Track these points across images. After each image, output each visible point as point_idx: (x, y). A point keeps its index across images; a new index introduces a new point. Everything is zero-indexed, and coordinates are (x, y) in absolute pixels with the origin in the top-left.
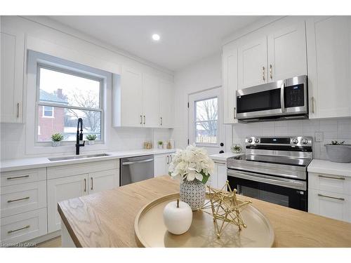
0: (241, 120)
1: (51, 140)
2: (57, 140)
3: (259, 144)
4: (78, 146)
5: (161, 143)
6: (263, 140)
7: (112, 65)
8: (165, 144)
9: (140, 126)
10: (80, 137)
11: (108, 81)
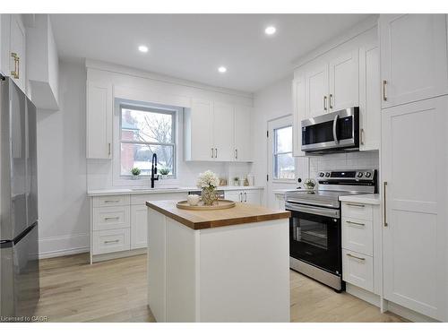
0: (308, 152)
1: (131, 174)
2: (136, 174)
3: (329, 178)
4: (153, 179)
5: (236, 179)
6: (334, 174)
7: (184, 99)
8: (242, 180)
9: (211, 160)
10: (154, 171)
11: (179, 114)
